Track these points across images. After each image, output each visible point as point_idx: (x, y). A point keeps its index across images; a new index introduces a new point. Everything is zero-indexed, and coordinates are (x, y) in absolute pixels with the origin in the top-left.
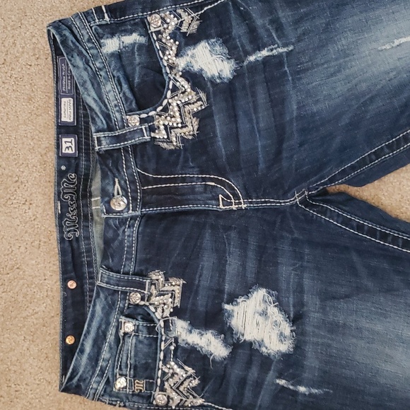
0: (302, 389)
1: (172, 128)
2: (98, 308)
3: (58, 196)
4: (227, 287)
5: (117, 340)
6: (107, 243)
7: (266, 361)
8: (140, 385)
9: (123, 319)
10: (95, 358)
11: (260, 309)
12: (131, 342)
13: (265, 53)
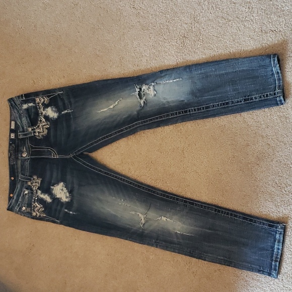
0: (71, 212)
1: (40, 132)
2: (19, 186)
3: (9, 151)
4: (52, 182)
5: (23, 195)
6: (22, 166)
7: (62, 204)
8: (29, 210)
9: (25, 190)
10: (17, 201)
11: (61, 188)
12: (27, 196)
13: (66, 111)
